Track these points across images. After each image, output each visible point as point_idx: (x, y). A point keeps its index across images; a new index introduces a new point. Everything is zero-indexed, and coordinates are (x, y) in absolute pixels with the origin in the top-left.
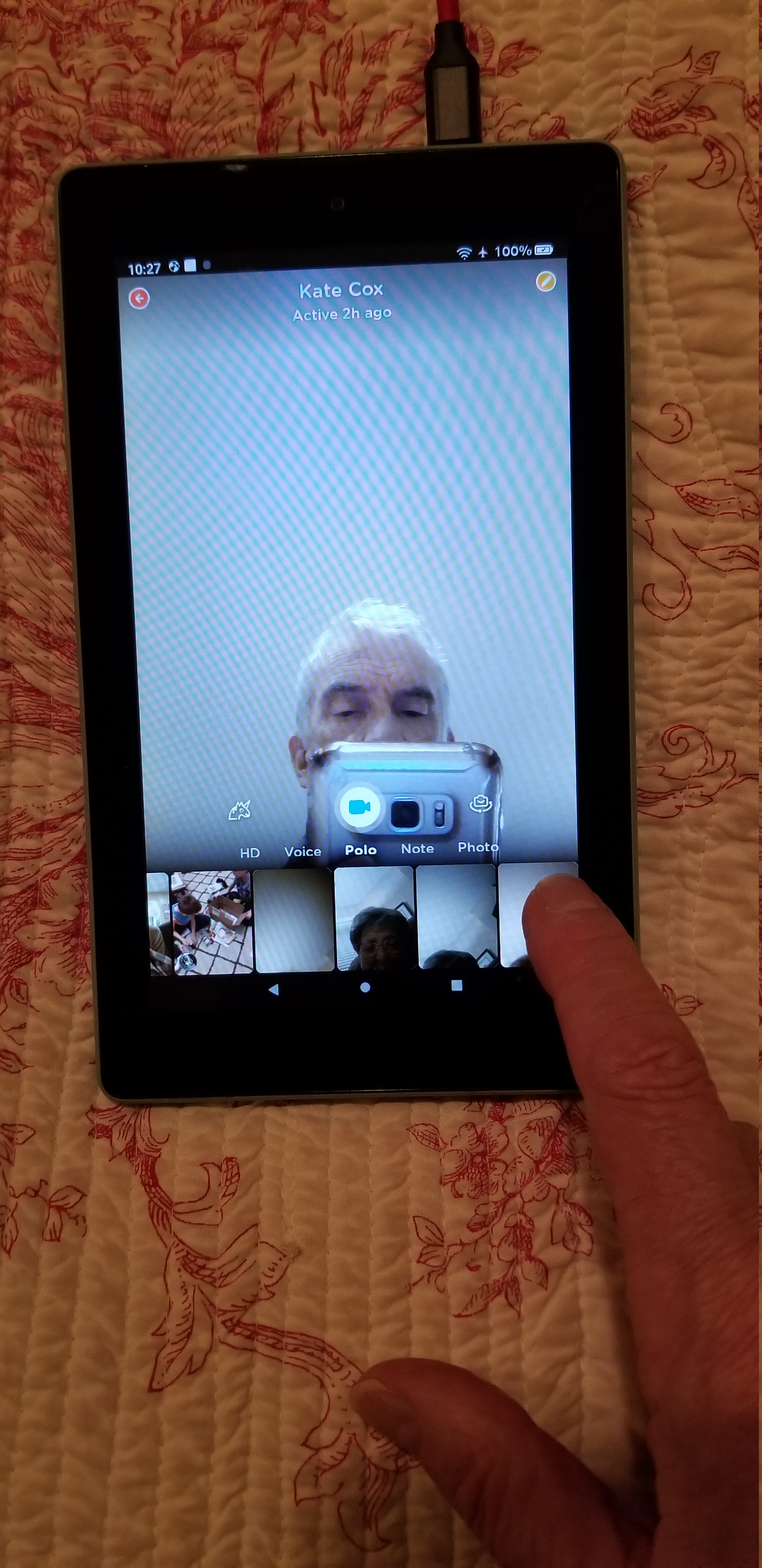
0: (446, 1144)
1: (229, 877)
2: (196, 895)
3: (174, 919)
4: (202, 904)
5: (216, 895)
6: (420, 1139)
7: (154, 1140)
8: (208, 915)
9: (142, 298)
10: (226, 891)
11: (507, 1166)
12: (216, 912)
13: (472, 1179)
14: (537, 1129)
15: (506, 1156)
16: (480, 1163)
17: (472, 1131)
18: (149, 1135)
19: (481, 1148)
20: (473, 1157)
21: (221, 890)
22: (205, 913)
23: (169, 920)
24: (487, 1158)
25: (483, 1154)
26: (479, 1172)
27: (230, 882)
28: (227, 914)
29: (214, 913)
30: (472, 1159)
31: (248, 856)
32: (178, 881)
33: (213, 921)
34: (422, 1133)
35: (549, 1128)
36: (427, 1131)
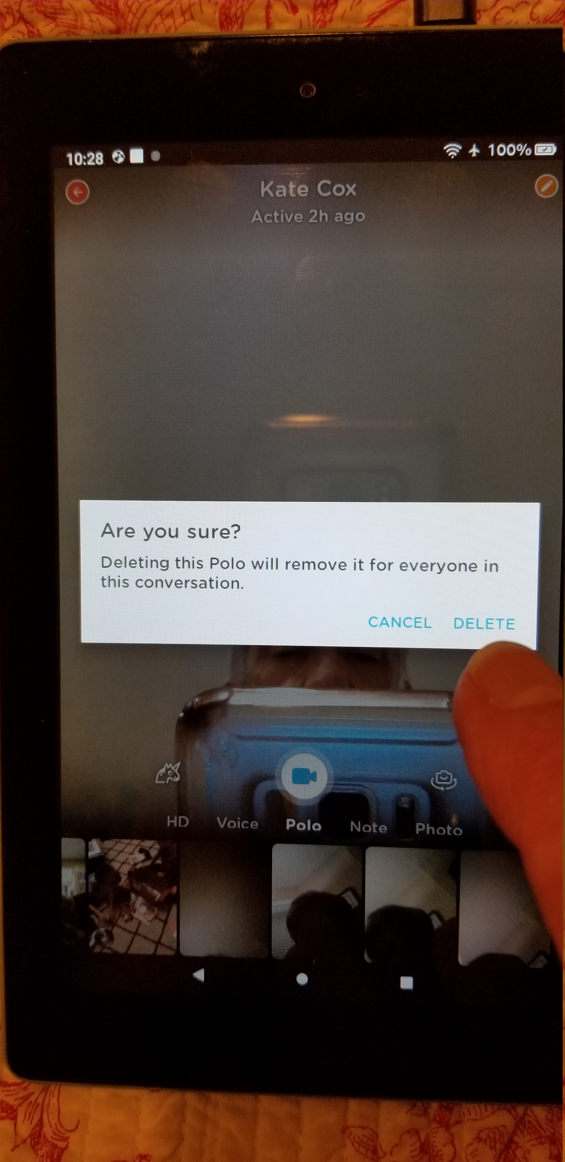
0: (385, 1153)
1: (154, 847)
2: (116, 865)
3: (90, 890)
4: (121, 875)
5: (138, 867)
6: (356, 1146)
7: (62, 1127)
8: (128, 887)
9: (81, 192)
10: (148, 863)
12: (137, 886)
14: (488, 1141)
17: (415, 1138)
18: (56, 1120)
21: (144, 861)
22: (124, 886)
23: (84, 891)
27: (153, 853)
28: (149, 888)
29: (135, 885)
31: (176, 825)
32: (95, 849)
33: (133, 896)
34: (359, 1138)
35: (502, 1140)
36: (364, 1136)
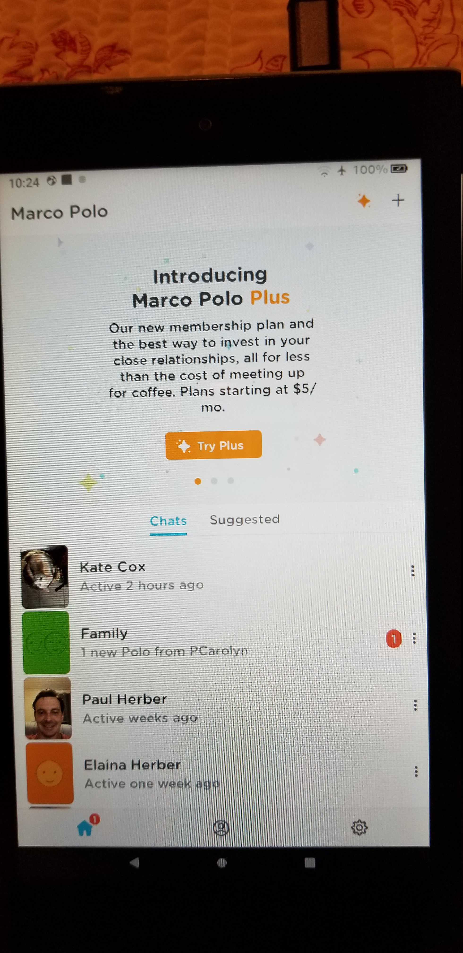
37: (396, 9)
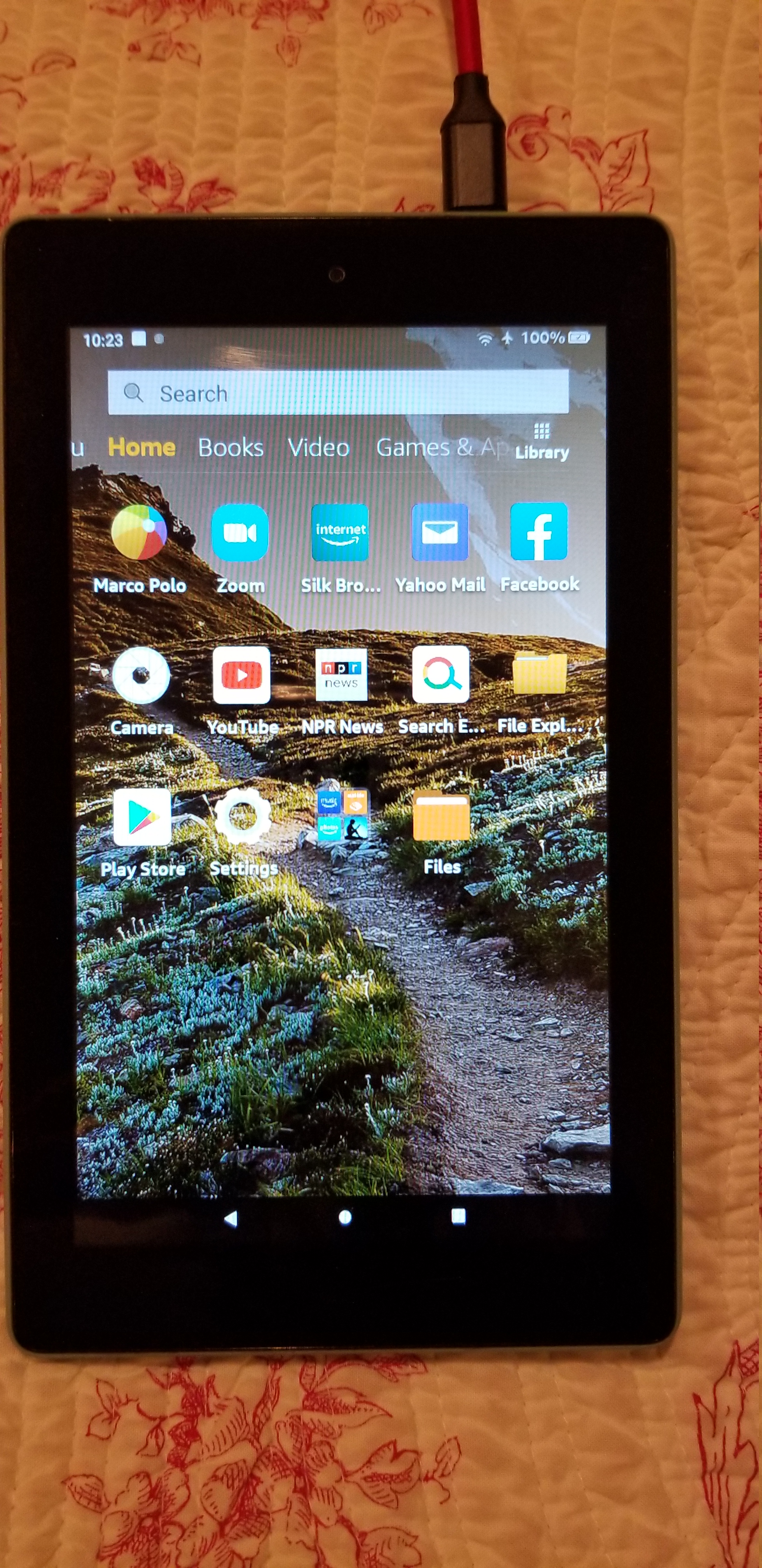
0: (109, 1503)
6: (77, 1497)
11: (184, 1531)
13: (137, 1550)
14: (225, 1479)
15: (185, 1518)
16: (150, 1526)
17: (145, 1482)
19: (153, 1508)
20: (142, 1520)
24: (160, 1519)
25: (155, 1516)
26: (148, 1540)
30: (140, 1524)
34: (81, 1488)
35: (241, 1476)
36: (86, 1485)
37: (575, 152)
